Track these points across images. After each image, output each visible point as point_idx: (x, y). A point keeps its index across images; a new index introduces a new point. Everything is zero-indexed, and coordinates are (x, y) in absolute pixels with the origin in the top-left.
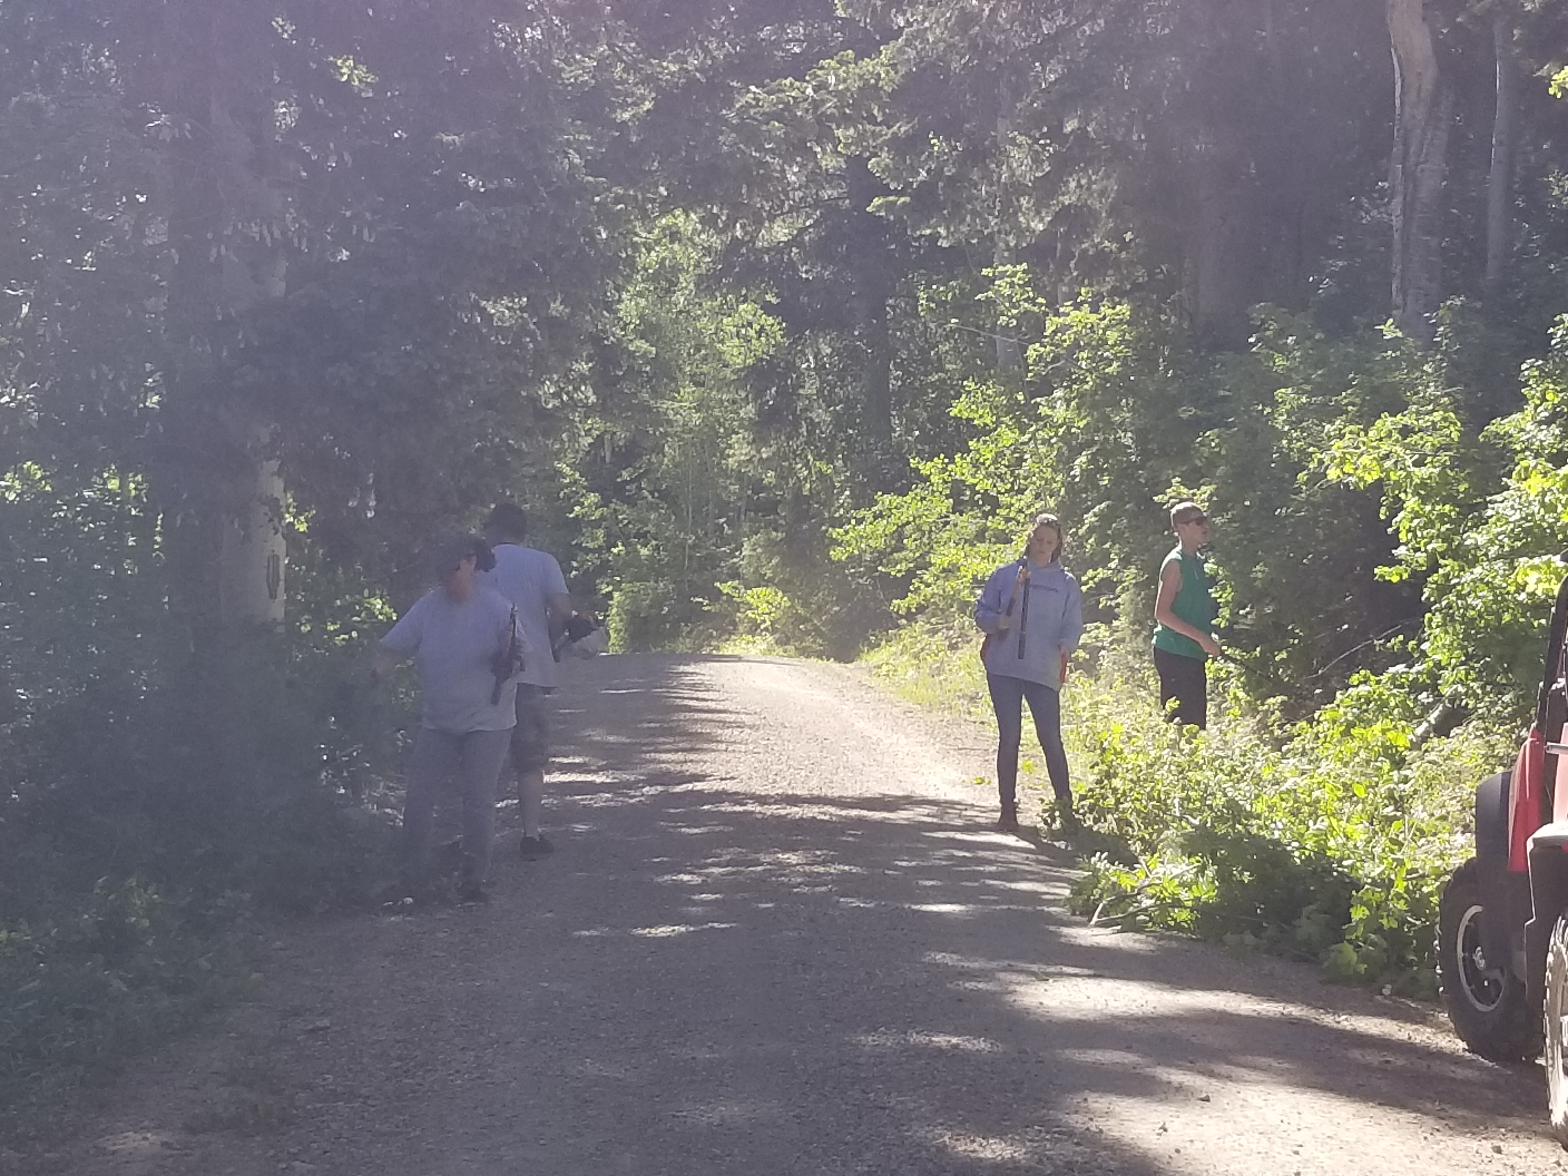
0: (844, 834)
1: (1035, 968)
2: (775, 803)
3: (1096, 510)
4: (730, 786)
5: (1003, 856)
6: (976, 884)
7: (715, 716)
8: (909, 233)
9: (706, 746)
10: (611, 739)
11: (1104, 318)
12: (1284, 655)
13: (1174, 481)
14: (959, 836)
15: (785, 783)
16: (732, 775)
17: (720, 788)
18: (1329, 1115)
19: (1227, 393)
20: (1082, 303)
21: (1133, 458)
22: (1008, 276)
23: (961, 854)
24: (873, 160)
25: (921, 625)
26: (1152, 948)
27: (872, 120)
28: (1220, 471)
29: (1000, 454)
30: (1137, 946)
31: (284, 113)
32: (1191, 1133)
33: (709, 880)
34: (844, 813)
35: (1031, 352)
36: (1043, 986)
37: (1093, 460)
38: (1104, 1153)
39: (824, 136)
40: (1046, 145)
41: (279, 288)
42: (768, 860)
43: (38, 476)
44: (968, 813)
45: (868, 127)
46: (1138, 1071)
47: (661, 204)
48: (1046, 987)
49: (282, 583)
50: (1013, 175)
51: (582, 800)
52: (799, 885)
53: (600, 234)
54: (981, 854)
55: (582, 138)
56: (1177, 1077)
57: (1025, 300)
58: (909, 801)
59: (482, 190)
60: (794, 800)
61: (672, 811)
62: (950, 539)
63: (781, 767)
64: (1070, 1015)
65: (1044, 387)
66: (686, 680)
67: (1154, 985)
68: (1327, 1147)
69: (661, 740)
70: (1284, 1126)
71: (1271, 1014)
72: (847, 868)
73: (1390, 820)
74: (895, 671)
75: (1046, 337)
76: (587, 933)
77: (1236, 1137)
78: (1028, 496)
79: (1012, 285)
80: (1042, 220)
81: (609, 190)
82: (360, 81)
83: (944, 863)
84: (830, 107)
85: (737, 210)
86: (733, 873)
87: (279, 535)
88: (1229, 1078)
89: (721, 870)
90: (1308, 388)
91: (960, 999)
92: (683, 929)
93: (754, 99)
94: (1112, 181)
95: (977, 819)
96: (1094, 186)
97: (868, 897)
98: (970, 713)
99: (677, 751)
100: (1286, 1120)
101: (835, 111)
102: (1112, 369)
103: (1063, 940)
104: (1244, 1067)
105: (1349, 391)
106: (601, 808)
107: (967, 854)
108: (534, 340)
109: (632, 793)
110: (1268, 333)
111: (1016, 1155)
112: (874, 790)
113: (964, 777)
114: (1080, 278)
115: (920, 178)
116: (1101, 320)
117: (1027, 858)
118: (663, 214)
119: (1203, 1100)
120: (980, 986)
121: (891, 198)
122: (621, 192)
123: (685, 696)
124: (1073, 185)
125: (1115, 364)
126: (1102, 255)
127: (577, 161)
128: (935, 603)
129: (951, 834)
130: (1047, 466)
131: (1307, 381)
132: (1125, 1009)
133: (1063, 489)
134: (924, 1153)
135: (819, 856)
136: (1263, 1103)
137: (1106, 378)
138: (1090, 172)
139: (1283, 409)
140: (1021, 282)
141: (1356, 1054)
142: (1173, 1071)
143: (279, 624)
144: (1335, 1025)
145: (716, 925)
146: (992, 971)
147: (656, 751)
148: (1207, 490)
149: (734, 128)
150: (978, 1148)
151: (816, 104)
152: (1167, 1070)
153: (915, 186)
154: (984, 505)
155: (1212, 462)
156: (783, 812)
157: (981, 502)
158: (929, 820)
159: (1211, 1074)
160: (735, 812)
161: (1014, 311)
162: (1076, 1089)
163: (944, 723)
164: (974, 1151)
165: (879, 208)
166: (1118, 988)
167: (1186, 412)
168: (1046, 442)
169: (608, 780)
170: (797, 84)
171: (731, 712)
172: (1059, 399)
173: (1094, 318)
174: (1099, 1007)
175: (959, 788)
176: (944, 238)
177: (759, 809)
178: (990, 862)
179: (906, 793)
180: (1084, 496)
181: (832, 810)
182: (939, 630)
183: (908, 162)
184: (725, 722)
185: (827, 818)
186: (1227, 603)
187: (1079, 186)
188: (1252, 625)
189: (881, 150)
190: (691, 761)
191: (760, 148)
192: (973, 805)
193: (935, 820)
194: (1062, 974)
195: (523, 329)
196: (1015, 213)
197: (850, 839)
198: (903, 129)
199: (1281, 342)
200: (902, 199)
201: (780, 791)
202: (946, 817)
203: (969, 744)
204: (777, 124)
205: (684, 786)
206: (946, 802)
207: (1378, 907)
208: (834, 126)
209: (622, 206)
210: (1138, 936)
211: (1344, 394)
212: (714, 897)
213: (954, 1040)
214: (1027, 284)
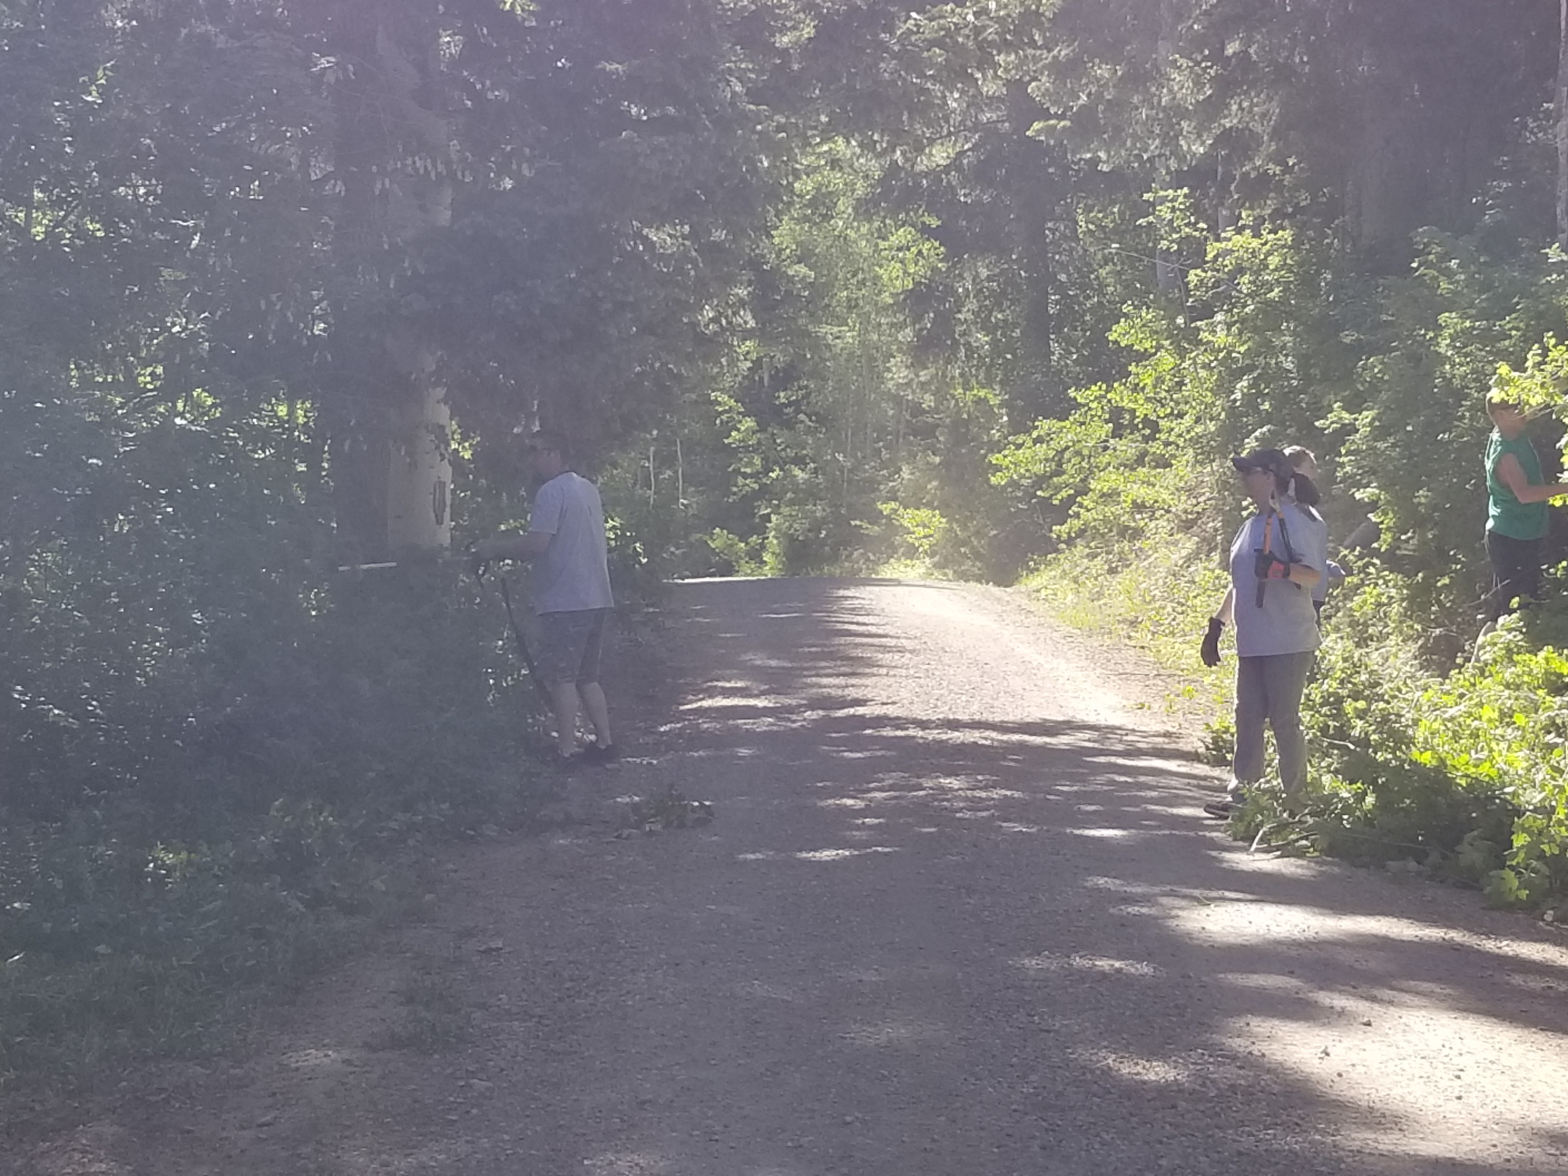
0: (1005, 759)
1: (1196, 893)
2: (937, 727)
3: (1257, 433)
4: (892, 711)
5: (1164, 781)
6: (1138, 810)
7: (876, 641)
8: (1069, 157)
9: (867, 670)
10: (773, 663)
11: (1266, 243)
12: (1446, 581)
13: (1336, 406)
14: (1121, 761)
15: (947, 708)
16: (893, 699)
17: (882, 713)
18: (1490, 1041)
19: (1390, 318)
20: (1244, 227)
21: (1295, 383)
22: (1170, 201)
23: (1123, 779)
24: (1033, 84)
25: (1080, 549)
26: (1314, 873)
27: (1033, 44)
28: (1384, 396)
29: (1159, 380)
30: (1299, 871)
31: (449, 42)
32: (1353, 1057)
33: (872, 805)
34: (1005, 737)
35: (1193, 277)
36: (1205, 911)
37: (1254, 385)
38: (1267, 1077)
39: (986, 62)
40: (1207, 67)
41: (444, 217)
42: (930, 785)
43: (209, 403)
44: (1129, 738)
45: (1030, 51)
46: (1301, 996)
47: (823, 131)
48: (1209, 912)
49: (448, 509)
50: (1174, 98)
51: (745, 724)
52: (961, 810)
53: (762, 163)
54: (1142, 779)
55: (743, 66)
56: (1339, 1001)
57: (1186, 225)
58: (1070, 726)
59: (645, 118)
60: (954, 725)
61: (834, 735)
62: (1109, 464)
63: (942, 692)
64: (1231, 940)
65: (1206, 311)
66: (847, 604)
67: (1316, 910)
68: (1489, 1073)
69: (824, 664)
70: (1446, 1051)
71: (1433, 939)
72: (1009, 793)
73: (1551, 747)
74: (1056, 595)
75: (1207, 262)
76: (752, 857)
77: (1398, 1062)
78: (1188, 420)
79: (1173, 209)
80: (1203, 143)
81: (770, 118)
82: (523, 10)
83: (1106, 788)
84: (991, 33)
85: (898, 136)
86: (896, 798)
87: (446, 461)
88: (1391, 1003)
89: (884, 794)
90: (1473, 312)
91: (1124, 923)
92: (847, 853)
93: (916, 25)
94: (1274, 103)
95: (1140, 745)
96: (1256, 109)
97: (1029, 822)
98: (1129, 637)
99: (838, 675)
100: (1447, 1045)
101: (996, 37)
102: (1275, 294)
103: (1225, 865)
104: (1406, 992)
105: (1513, 316)
106: (765, 732)
107: (1129, 780)
108: (695, 267)
109: (794, 717)
110: (1431, 257)
111: (1179, 1077)
112: (1035, 714)
113: (1125, 702)
114: (1240, 202)
115: (1081, 102)
116: (1263, 245)
117: (1189, 784)
118: (823, 141)
119: (1365, 1024)
120: (1144, 910)
121: (1052, 122)
122: (783, 120)
123: (846, 621)
124: (1235, 107)
125: (1276, 290)
126: (1264, 178)
127: (738, 88)
128: (1095, 527)
129: (1113, 759)
130: (1207, 389)
131: (1471, 306)
132: (1287, 934)
133: (1223, 414)
134: (1089, 1076)
135: (981, 781)
136: (1425, 1029)
137: (1268, 303)
138: (1253, 94)
139: (1446, 333)
140: (1182, 207)
141: (1517, 980)
142: (1336, 995)
143: (446, 549)
144: (1497, 951)
145: (880, 849)
146: (1156, 895)
147: (817, 675)
148: (1367, 416)
149: (894, 56)
150: (1141, 1071)
151: (977, 31)
152: (1329, 994)
153: (1075, 109)
154: (1143, 429)
155: (1374, 388)
156: (944, 737)
157: (1140, 426)
158: (1090, 745)
159: (1374, 999)
160: (896, 737)
161: (1175, 236)
162: (1240, 1012)
163: (1104, 648)
164: (1138, 1074)
165: (1039, 132)
166: (1281, 914)
167: (1348, 337)
168: (1206, 366)
169: (771, 705)
170: (958, 10)
171: (891, 637)
172: (1220, 322)
173: (1255, 243)
174: (1261, 932)
175: (1120, 713)
176: (1104, 162)
177: (921, 733)
178: (1151, 788)
179: (1066, 719)
180: (1245, 419)
181: (994, 735)
182: (1099, 554)
183: (1069, 86)
184: (886, 647)
185: (988, 743)
186: (1388, 529)
187: (1241, 108)
188: (1414, 551)
189: (1042, 74)
190: (853, 686)
191: (922, 75)
192: (1134, 730)
193: (1096, 745)
194: (1224, 899)
195: (685, 257)
196: (1176, 137)
197: (1012, 764)
198: (1063, 53)
199: (1443, 266)
200: (1062, 123)
201: (941, 716)
202: (1107, 742)
203: (1130, 668)
204: (938, 51)
205: (846, 710)
206: (1107, 727)
207: (1540, 833)
208: (995, 52)
209: (784, 134)
210: (1300, 862)
211: (1508, 318)
212: (877, 821)
213: (1117, 964)
214: (1187, 208)
